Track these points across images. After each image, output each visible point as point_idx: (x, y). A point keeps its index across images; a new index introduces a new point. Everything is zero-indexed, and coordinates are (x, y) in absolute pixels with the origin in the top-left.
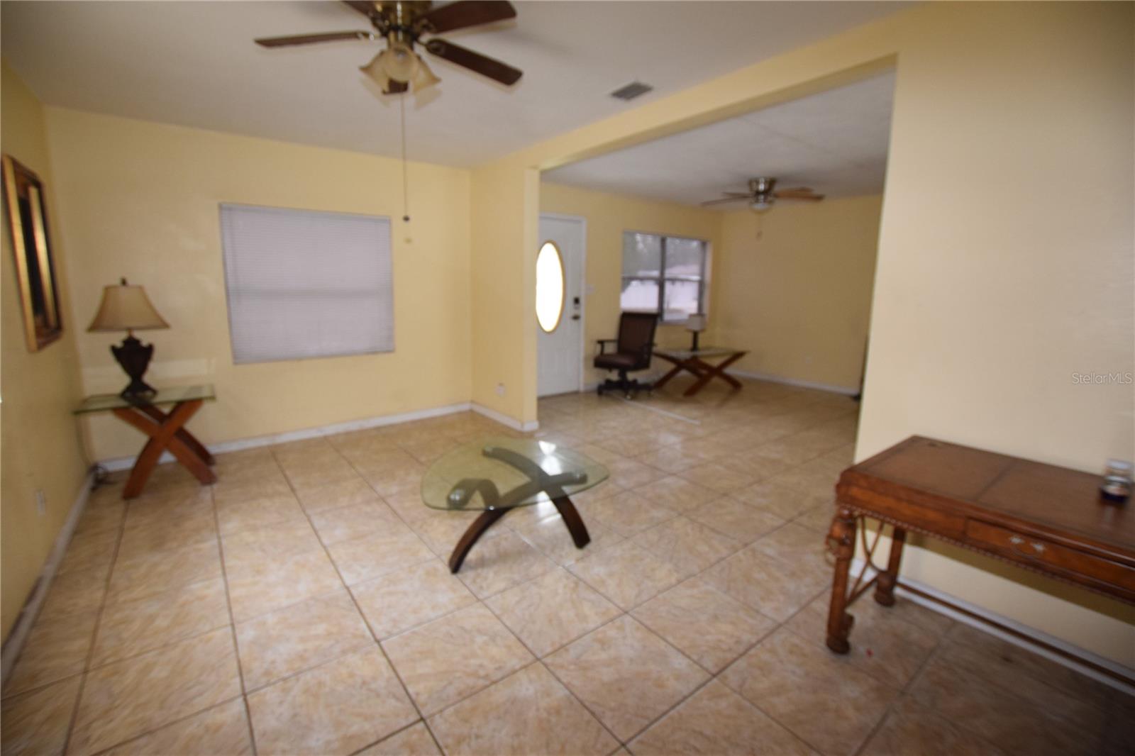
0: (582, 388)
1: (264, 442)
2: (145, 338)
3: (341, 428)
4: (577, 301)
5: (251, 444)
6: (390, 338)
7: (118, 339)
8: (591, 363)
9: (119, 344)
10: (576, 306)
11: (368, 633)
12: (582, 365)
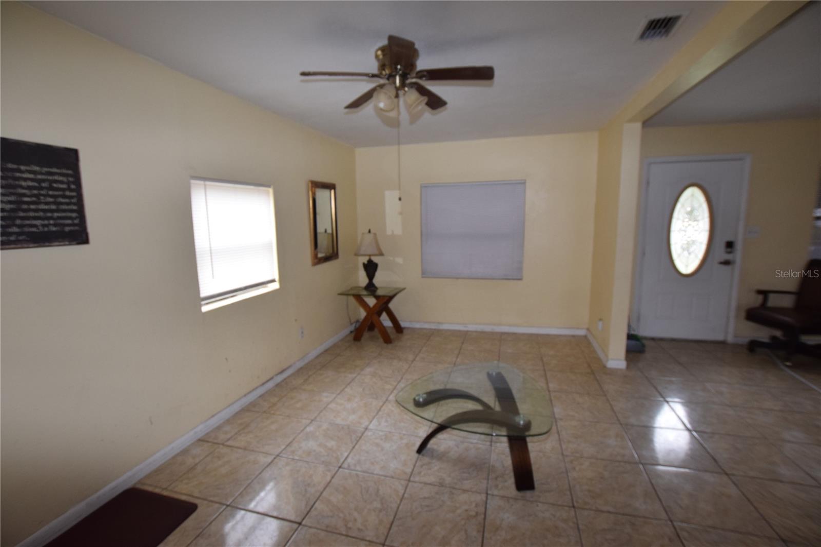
0: (730, 339)
1: (433, 327)
2: (375, 259)
3: (479, 328)
4: (730, 245)
5: (427, 326)
6: (520, 269)
7: (365, 260)
8: (743, 314)
9: (366, 262)
10: (729, 250)
11: (342, 460)
12: (732, 314)
